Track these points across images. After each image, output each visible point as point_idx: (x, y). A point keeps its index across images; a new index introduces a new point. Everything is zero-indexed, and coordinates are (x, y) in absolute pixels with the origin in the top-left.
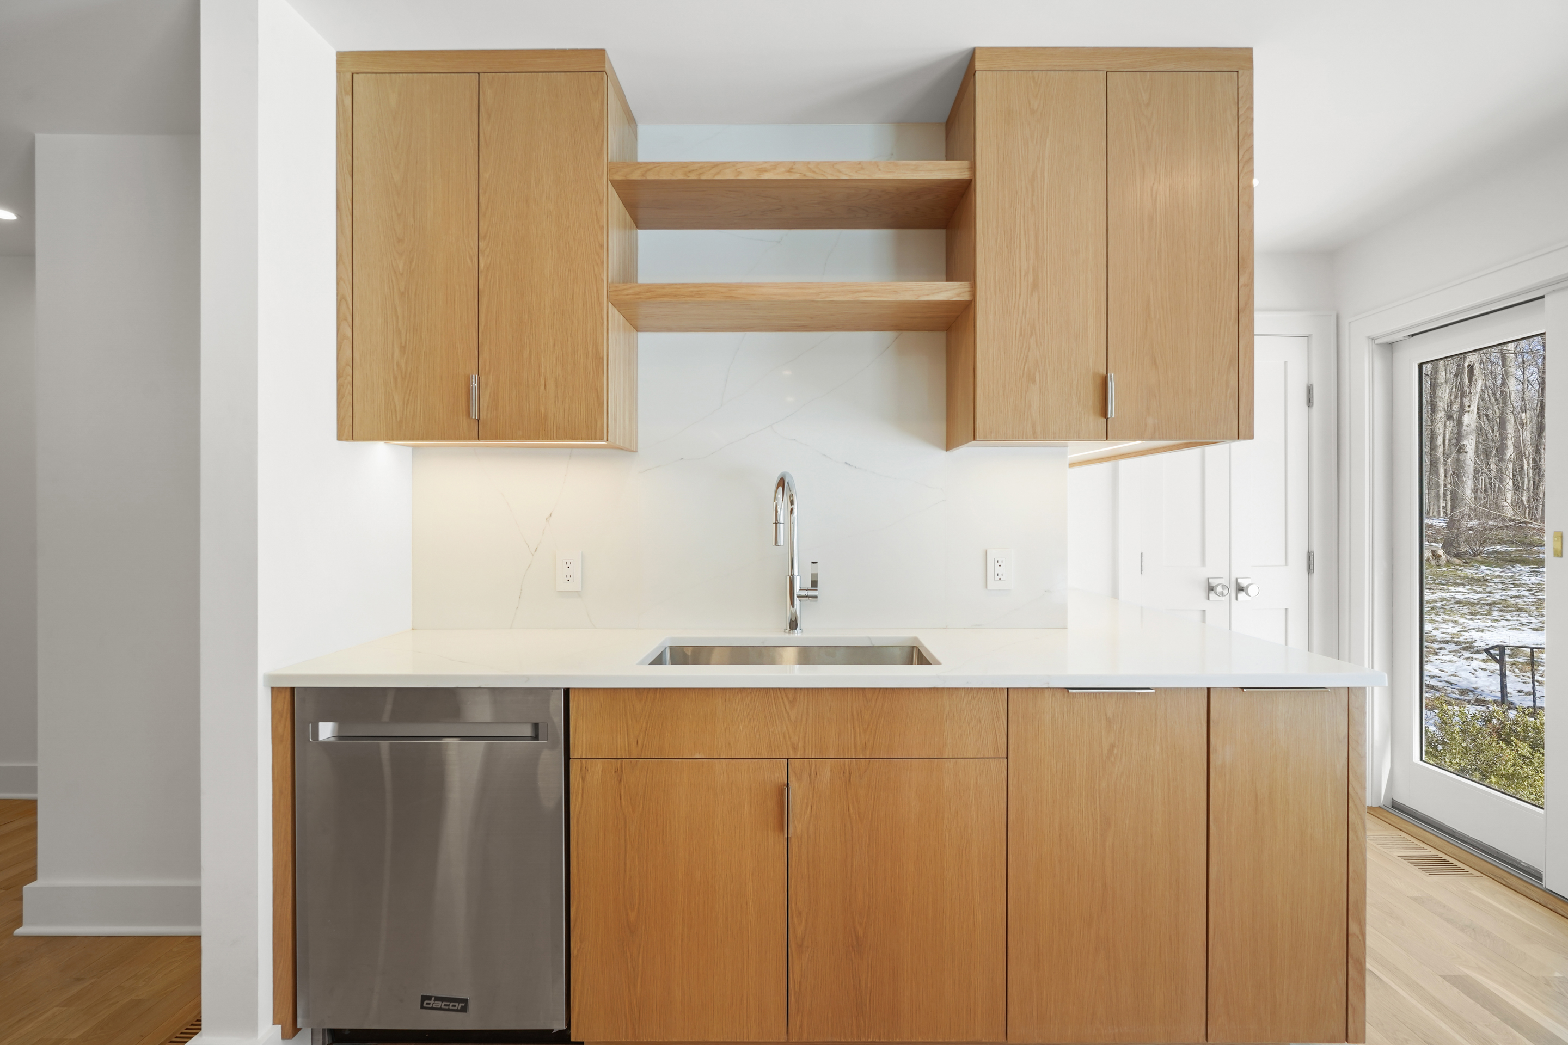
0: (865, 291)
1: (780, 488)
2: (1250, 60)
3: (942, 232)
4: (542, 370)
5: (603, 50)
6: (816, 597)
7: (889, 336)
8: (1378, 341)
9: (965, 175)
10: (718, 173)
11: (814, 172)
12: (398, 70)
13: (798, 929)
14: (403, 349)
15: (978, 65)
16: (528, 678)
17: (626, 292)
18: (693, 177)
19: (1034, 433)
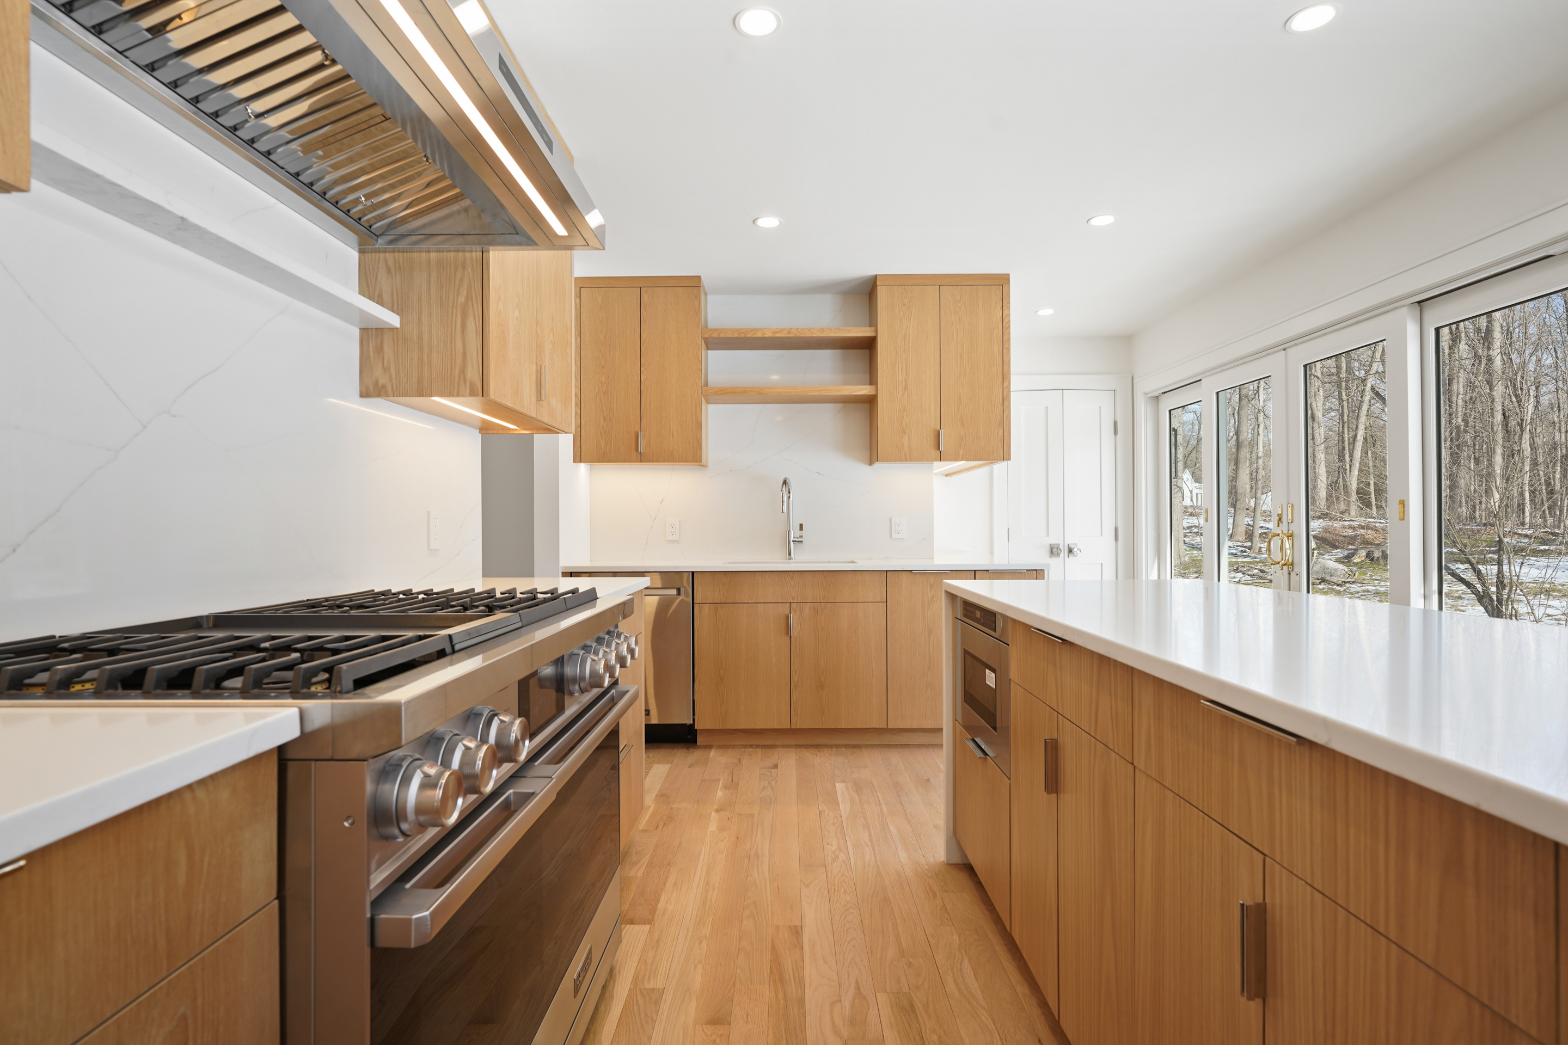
0: (825, 390)
1: (784, 485)
2: (1009, 279)
3: (868, 351)
4: (672, 429)
5: (699, 277)
6: (802, 542)
7: (840, 406)
8: (1148, 395)
9: (873, 334)
10: (754, 334)
11: (800, 333)
12: (602, 286)
13: (795, 678)
14: (605, 419)
15: (878, 283)
16: (677, 567)
17: (710, 391)
18: (742, 335)
19: (906, 458)
